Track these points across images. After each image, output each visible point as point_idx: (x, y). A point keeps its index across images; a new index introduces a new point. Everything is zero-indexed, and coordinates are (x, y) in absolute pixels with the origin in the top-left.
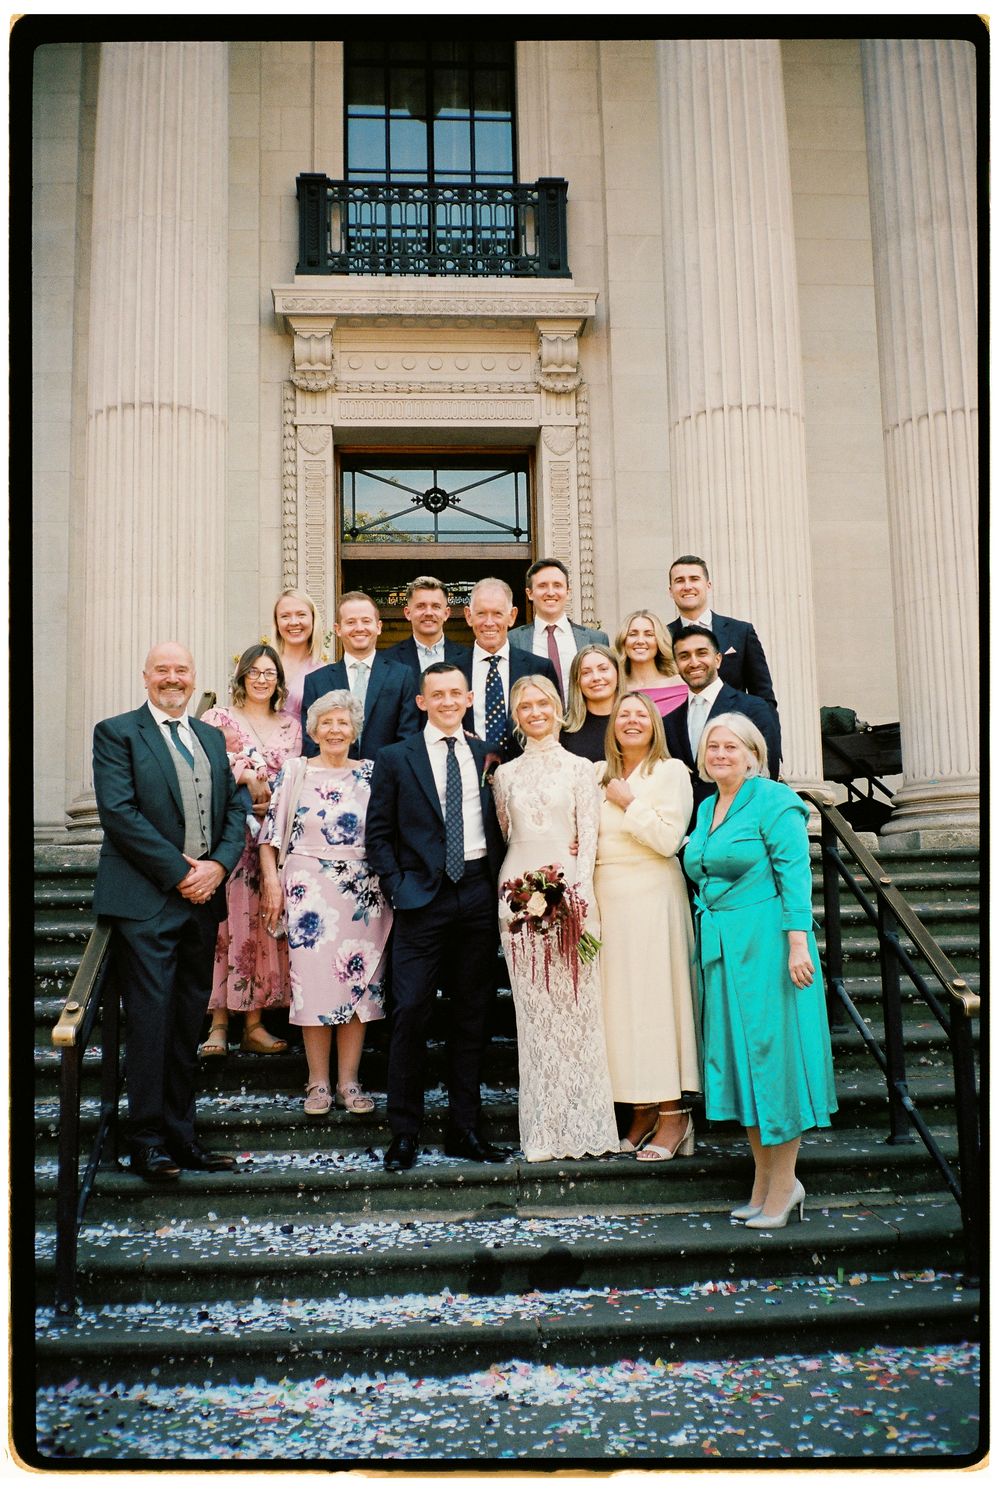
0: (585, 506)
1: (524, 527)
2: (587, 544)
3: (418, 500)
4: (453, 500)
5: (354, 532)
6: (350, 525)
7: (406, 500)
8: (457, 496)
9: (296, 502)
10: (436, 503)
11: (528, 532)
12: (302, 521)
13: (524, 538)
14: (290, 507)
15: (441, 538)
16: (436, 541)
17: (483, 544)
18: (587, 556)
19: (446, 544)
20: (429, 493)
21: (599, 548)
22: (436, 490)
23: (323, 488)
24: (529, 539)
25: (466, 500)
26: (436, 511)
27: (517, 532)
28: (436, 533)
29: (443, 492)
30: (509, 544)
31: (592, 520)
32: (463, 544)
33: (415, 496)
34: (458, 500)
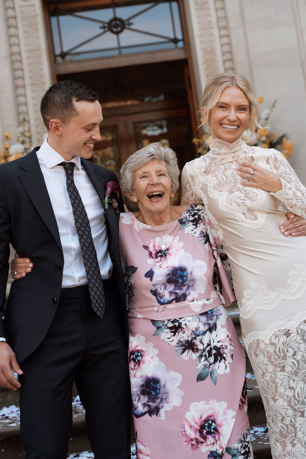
0: (221, 13)
1: (179, 36)
2: (225, 40)
3: (104, 27)
4: (129, 24)
5: (63, 55)
6: (58, 51)
7: (96, 29)
8: (131, 21)
9: (17, 36)
10: (116, 27)
11: (183, 40)
12: (23, 48)
13: (180, 44)
14: (14, 40)
15: (124, 51)
16: (120, 53)
17: (153, 52)
18: (226, 48)
19: (127, 56)
20: (111, 21)
21: (234, 42)
22: (115, 19)
23: (36, 24)
24: (184, 44)
25: (137, 24)
26: (117, 33)
27: (175, 41)
28: (120, 48)
29: (120, 20)
30: (170, 50)
31: (227, 22)
32: (139, 54)
33: (101, 25)
34: (132, 24)
